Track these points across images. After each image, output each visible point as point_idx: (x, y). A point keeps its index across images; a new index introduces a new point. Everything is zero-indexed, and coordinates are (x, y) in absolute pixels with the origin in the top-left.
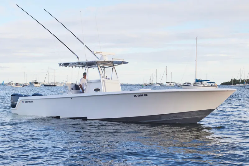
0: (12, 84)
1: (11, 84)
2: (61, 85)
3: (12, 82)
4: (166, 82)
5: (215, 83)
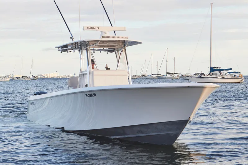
2: (5, 80)
4: (167, 73)
5: (239, 73)
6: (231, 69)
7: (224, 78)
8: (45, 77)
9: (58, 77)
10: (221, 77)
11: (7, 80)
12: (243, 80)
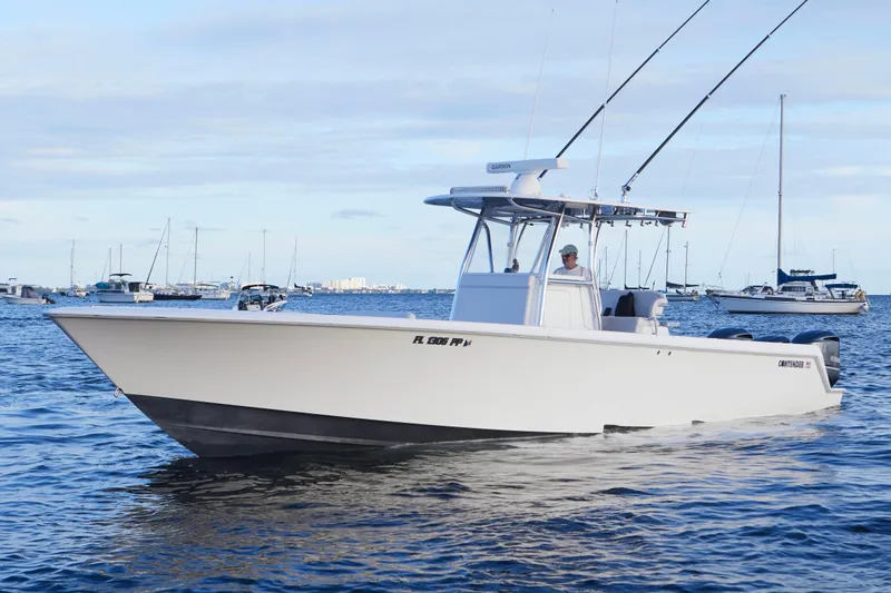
0: (14, 289)
1: (10, 292)
2: (217, 297)
3: (12, 283)
4: (669, 285)
5: (856, 286)
6: (834, 277)
7: (813, 300)
8: (327, 289)
9: (364, 292)
10: (805, 298)
11: (223, 296)
12: (866, 307)
